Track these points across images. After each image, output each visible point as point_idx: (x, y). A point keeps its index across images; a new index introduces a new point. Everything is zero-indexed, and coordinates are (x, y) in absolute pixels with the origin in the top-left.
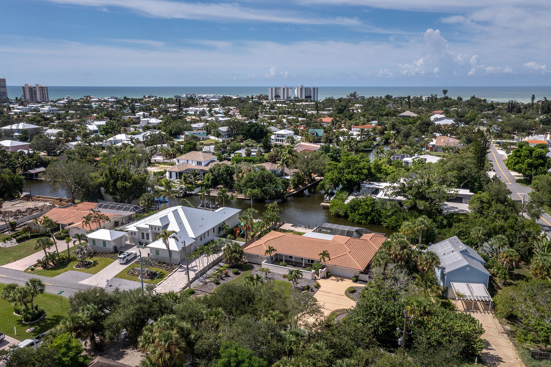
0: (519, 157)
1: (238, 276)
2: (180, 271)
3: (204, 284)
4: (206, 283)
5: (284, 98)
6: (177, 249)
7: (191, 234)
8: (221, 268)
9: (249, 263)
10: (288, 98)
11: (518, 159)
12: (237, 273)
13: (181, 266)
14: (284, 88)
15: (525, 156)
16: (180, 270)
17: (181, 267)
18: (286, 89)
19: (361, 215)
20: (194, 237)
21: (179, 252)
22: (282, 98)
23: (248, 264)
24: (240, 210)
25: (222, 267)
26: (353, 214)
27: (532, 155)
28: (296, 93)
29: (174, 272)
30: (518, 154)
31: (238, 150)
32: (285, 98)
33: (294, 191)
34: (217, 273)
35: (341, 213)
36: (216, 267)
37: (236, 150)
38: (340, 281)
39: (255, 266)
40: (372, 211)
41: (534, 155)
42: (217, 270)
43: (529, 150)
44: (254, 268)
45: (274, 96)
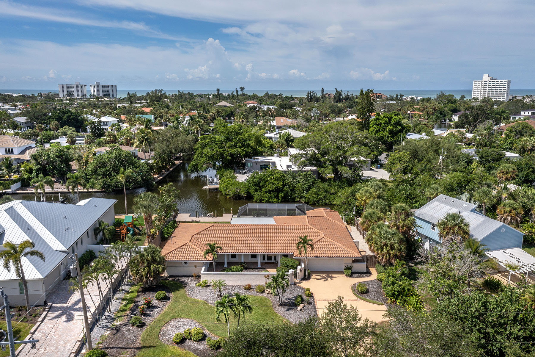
0: (380, 125)
1: (168, 303)
2: (54, 318)
3: (114, 331)
4: (117, 330)
5: (78, 96)
6: (39, 276)
7: (56, 245)
8: (129, 296)
9: (170, 276)
10: (83, 96)
11: (378, 127)
12: (165, 299)
13: (51, 307)
14: (77, 86)
15: (385, 124)
16: (51, 315)
17: (51, 309)
18: (80, 87)
19: (270, 192)
20: (64, 249)
21: (43, 281)
22: (76, 95)
23: (171, 279)
24: (115, 201)
25: (128, 292)
26: (259, 193)
27: (390, 122)
28: (91, 90)
29: (42, 321)
30: (378, 122)
31: (54, 139)
32: (80, 96)
33: (158, 177)
34: (126, 305)
35: (243, 193)
36: (119, 295)
37: (51, 140)
38: (329, 279)
39: (186, 280)
40: (284, 185)
41: (393, 122)
42: (124, 300)
43: (387, 117)
44: (186, 284)
45: (66, 92)
